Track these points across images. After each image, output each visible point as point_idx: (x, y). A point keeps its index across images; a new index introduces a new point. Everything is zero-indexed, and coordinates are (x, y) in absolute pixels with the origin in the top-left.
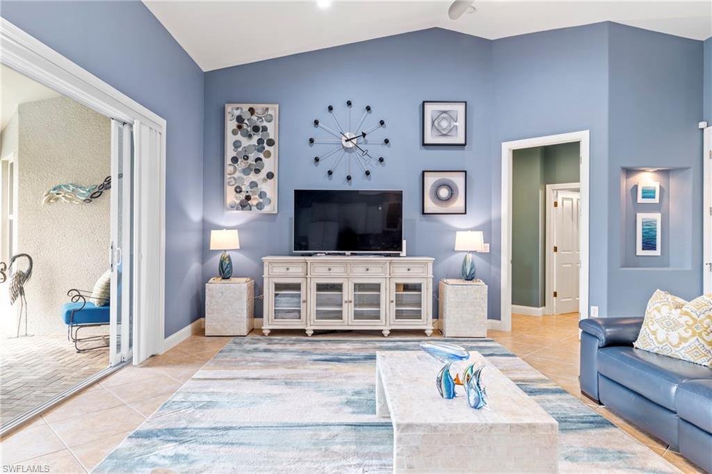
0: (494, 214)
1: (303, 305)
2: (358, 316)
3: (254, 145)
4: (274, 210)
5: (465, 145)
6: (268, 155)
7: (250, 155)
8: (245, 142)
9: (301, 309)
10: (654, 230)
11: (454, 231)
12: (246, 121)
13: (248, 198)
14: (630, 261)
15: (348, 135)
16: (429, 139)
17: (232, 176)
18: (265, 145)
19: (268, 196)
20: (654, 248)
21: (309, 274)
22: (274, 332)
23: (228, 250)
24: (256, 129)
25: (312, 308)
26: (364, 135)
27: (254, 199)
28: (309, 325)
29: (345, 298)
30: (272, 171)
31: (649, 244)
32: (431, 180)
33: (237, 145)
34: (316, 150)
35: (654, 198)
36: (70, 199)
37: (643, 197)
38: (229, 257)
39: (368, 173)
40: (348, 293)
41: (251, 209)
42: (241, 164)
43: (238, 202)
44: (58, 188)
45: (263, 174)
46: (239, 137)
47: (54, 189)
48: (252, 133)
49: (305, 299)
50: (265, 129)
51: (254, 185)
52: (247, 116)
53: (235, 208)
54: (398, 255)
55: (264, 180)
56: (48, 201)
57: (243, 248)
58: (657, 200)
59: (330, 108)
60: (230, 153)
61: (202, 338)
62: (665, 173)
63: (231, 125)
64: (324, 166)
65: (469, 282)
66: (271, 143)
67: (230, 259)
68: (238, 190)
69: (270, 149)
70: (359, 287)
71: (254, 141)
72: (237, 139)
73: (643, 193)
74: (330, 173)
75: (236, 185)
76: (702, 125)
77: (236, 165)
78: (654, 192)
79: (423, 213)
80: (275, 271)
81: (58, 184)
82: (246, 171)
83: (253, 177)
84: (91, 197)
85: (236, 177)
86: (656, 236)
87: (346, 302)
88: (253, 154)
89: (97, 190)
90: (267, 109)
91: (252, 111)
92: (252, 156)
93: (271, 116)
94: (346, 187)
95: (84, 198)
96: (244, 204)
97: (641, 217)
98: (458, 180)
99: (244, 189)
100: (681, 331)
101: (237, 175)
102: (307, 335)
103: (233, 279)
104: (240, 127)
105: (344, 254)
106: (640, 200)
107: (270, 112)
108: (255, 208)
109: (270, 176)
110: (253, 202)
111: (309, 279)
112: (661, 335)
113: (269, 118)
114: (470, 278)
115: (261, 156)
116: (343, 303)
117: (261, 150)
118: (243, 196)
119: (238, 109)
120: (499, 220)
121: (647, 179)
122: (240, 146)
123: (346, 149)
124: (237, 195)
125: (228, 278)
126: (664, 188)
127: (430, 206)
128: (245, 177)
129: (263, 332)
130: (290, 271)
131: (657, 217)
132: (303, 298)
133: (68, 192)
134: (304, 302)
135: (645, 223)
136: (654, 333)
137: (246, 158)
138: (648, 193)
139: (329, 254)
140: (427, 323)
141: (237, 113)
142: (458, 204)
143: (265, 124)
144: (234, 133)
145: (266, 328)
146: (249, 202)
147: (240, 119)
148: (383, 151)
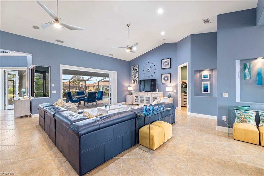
2: (146, 103)
4: (138, 83)
5: (170, 68)
8: (134, 72)
10: (207, 86)
14: (200, 94)
16: (163, 67)
19: (137, 81)
21: (139, 95)
24: (135, 70)
28: (139, 104)
31: (206, 90)
32: (163, 76)
33: (133, 73)
34: (144, 72)
35: (207, 77)
37: (204, 77)
39: (152, 76)
42: (134, 76)
46: (133, 71)
51: (135, 79)
53: (133, 83)
58: (208, 78)
59: (146, 64)
60: (132, 74)
62: (212, 70)
63: (132, 69)
64: (145, 75)
71: (135, 72)
73: (204, 76)
78: (207, 76)
83: (135, 78)
85: (133, 78)
86: (208, 88)
87: (144, 100)
91: (135, 67)
97: (203, 83)
98: (169, 76)
103: (132, 95)
104: (133, 70)
106: (203, 78)
109: (137, 77)
110: (135, 82)
114: (170, 97)
117: (136, 73)
120: (178, 84)
121: (206, 73)
123: (148, 71)
124: (133, 81)
126: (211, 74)
127: (163, 82)
131: (208, 83)
135: (204, 84)
137: (134, 75)
142: (169, 81)
147: (133, 68)
148: (155, 71)
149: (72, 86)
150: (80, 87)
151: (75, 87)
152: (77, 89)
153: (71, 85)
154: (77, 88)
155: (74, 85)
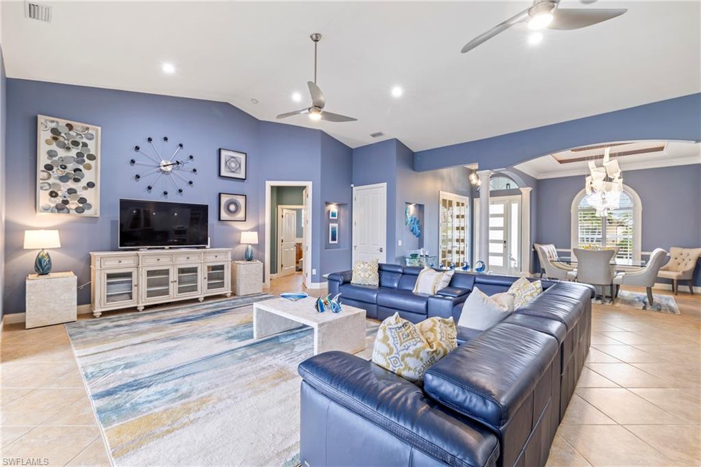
0: (261, 222)
1: (134, 289)
2: (181, 290)
3: (73, 157)
4: (96, 214)
5: (245, 179)
6: (88, 167)
7: (68, 165)
8: (62, 153)
9: (133, 291)
10: (335, 231)
11: (240, 231)
12: (63, 135)
13: (65, 202)
14: (328, 246)
15: (163, 163)
16: (223, 173)
17: (46, 181)
18: (85, 158)
19: (88, 202)
20: (335, 240)
21: (140, 264)
22: (104, 314)
23: (47, 249)
24: (76, 143)
25: (143, 290)
26: (178, 163)
27: (73, 203)
28: (140, 303)
29: (171, 279)
30: (94, 182)
31: (334, 238)
32: (224, 199)
33: (51, 154)
34: (137, 169)
37: (332, 216)
38: (47, 254)
39: (180, 191)
40: (174, 276)
41: (69, 212)
42: (57, 172)
43: (53, 205)
45: (84, 182)
46: (54, 147)
48: (71, 146)
49: (136, 283)
50: (85, 145)
51: (72, 191)
52: (64, 131)
53: (50, 210)
54: (204, 248)
55: (85, 188)
57: (64, 247)
58: (336, 218)
59: (150, 140)
60: (43, 160)
61: (24, 331)
62: (339, 205)
63: (45, 135)
64: (143, 182)
65: (249, 262)
66: (92, 157)
67: (49, 257)
68: (53, 194)
69: (92, 163)
70: (182, 271)
71: (73, 153)
72: (52, 149)
73: (332, 214)
74: (150, 188)
75: (51, 190)
76: (352, 185)
77: (50, 172)
79: (219, 219)
80: (107, 263)
82: (64, 179)
83: (71, 184)
85: (50, 183)
86: (336, 234)
87: (172, 282)
88: (71, 165)
90: (87, 129)
91: (70, 127)
92: (71, 166)
93: (92, 135)
94: (163, 200)
96: (62, 208)
97: (331, 225)
98: (241, 200)
99: (60, 193)
100: (369, 272)
101: (51, 181)
102: (138, 311)
103: (52, 275)
104: (55, 139)
105: (164, 248)
106: (331, 218)
107: (90, 131)
108: (74, 211)
109: (91, 185)
111: (140, 269)
112: (362, 275)
113: (90, 136)
114: (250, 259)
115: (81, 167)
116: (170, 283)
117: (80, 162)
118: (59, 200)
119: (53, 122)
120: (264, 225)
121: (333, 208)
122: (56, 155)
123: (164, 172)
124: (52, 199)
125: (47, 274)
126: (339, 212)
127: (224, 215)
128: (62, 184)
129: (94, 315)
130: (123, 262)
131: (336, 225)
132: (134, 282)
134: (135, 286)
135: (332, 229)
136: (359, 275)
137: (63, 167)
138: (334, 215)
139: (150, 249)
140: (226, 290)
141: (53, 125)
142: (241, 215)
143: (85, 140)
144: (48, 142)
145: (98, 311)
146: (67, 206)
147: (55, 132)
148: (192, 177)
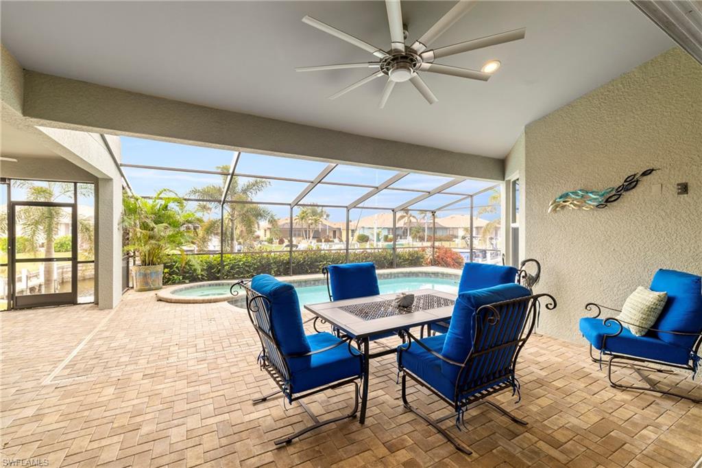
36: (579, 206)
44: (565, 196)
47: (561, 198)
56: (554, 210)
81: (565, 192)
84: (607, 201)
89: (614, 192)
95: (596, 204)
133: (576, 199)
149: (299, 230)
150: (318, 231)
151: (306, 231)
152: (311, 238)
153: (298, 226)
154: (312, 235)
155: (305, 226)
